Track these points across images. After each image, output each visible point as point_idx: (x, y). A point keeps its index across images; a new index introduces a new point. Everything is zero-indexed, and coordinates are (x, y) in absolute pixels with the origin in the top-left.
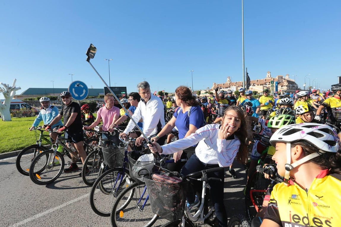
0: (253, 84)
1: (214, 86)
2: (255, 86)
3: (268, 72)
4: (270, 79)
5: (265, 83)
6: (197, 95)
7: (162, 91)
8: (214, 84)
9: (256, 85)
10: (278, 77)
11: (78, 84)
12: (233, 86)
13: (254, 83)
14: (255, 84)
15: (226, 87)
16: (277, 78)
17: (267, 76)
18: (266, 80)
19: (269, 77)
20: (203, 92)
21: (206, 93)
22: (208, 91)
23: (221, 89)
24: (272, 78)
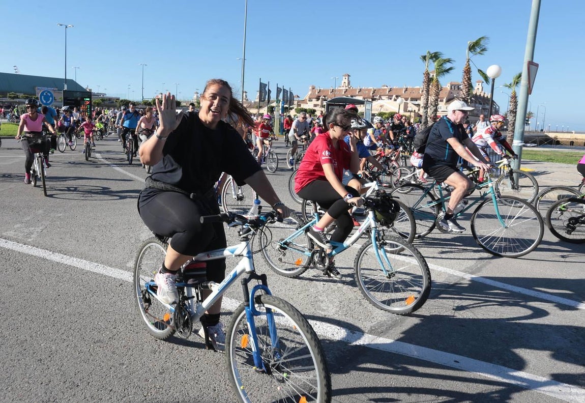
1: (310, 93)
8: (311, 88)
11: (46, 92)
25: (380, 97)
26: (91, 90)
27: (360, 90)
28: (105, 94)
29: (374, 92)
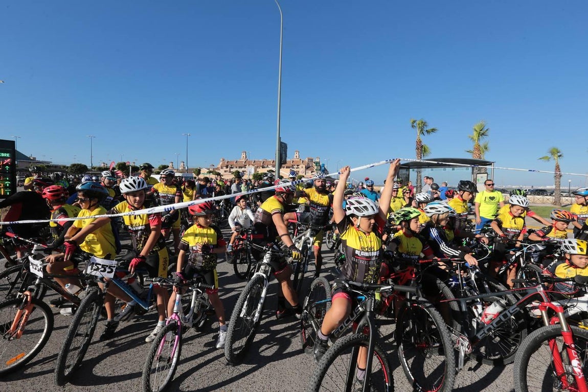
1: (221, 163)
3: (296, 151)
4: (297, 161)
5: (292, 166)
6: (194, 175)
7: (125, 163)
8: (221, 160)
12: (251, 166)
15: (241, 166)
16: (307, 161)
17: (295, 156)
18: (293, 161)
20: (204, 171)
21: (210, 172)
22: (211, 170)
23: (232, 168)
25: (267, 166)
26: (35, 158)
27: (255, 161)
28: (51, 162)
29: (263, 163)
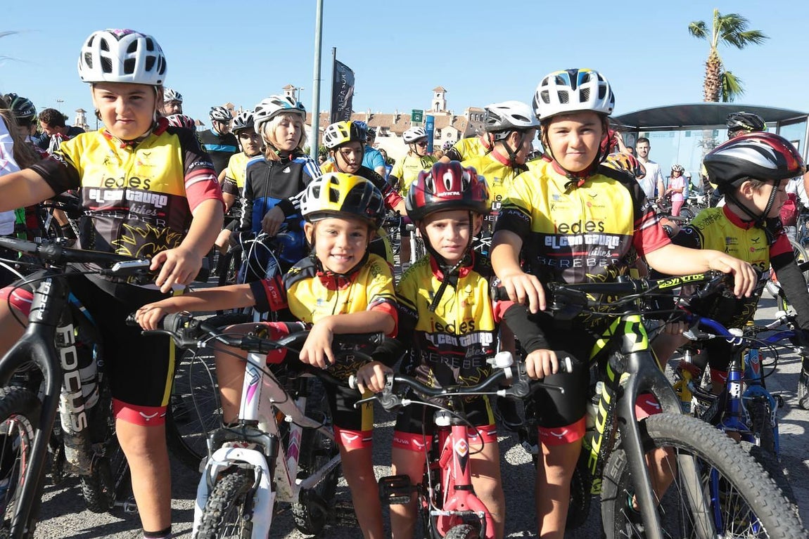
0: (383, 129)
2: (387, 136)
4: (443, 117)
9: (393, 135)
10: (468, 112)
13: (387, 126)
14: (388, 129)
16: (467, 117)
19: (441, 106)
24: (449, 113)
